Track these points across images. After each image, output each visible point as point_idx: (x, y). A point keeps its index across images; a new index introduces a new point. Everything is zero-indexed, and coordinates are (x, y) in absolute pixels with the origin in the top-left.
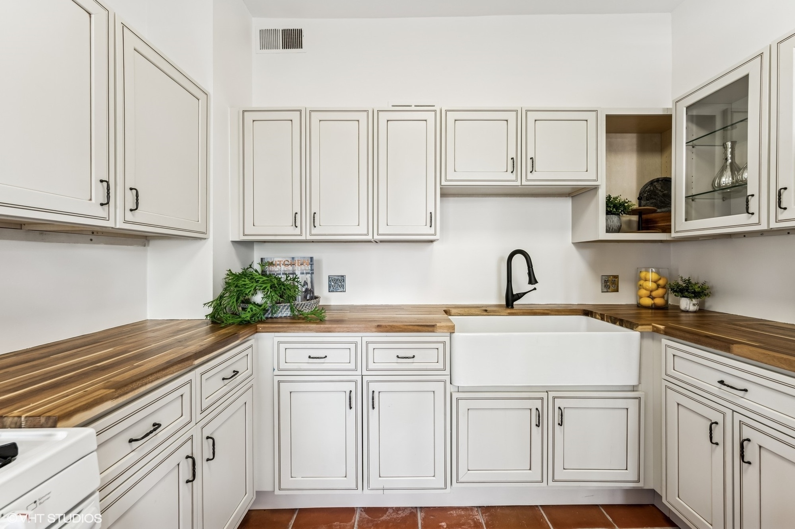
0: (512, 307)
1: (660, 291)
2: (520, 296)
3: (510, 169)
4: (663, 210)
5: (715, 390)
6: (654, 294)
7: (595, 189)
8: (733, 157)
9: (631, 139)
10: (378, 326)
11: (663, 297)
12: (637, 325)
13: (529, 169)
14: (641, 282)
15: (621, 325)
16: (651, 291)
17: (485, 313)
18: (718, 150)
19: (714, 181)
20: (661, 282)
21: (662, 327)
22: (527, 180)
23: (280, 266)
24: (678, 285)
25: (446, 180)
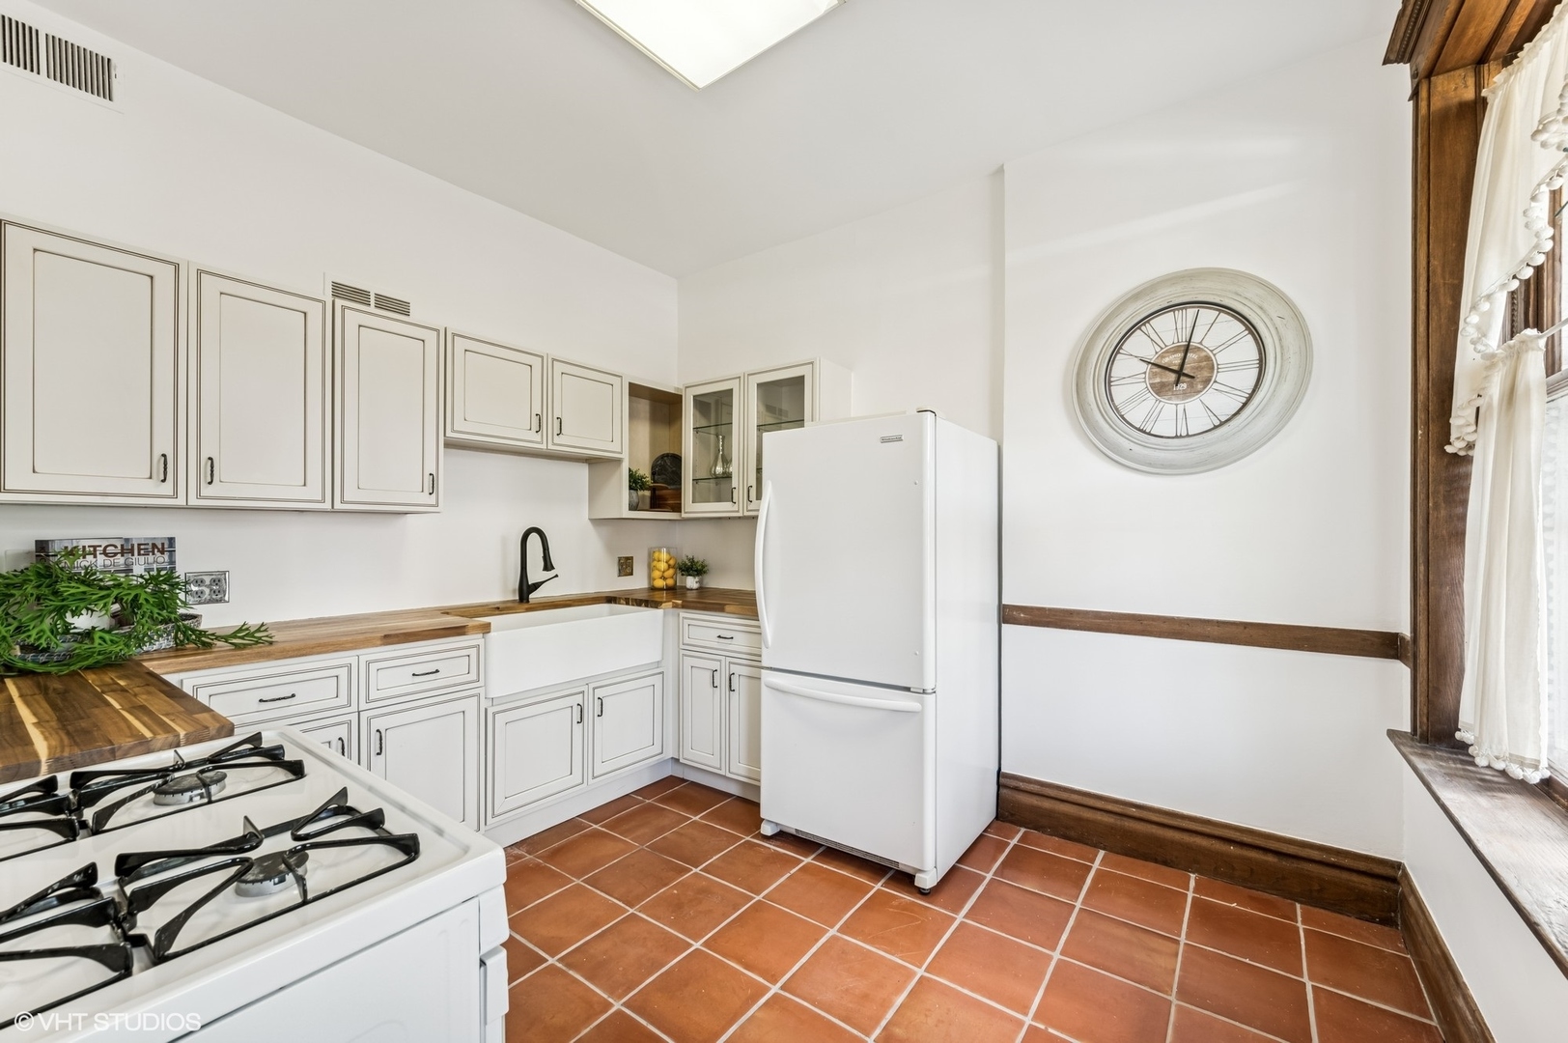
0: (528, 601)
1: (671, 571)
2: (536, 586)
3: (535, 427)
4: (672, 487)
5: (716, 645)
6: (666, 574)
7: (619, 461)
8: (723, 450)
9: (644, 406)
10: (386, 636)
11: (672, 577)
12: (661, 603)
13: (557, 431)
14: (655, 563)
15: (646, 606)
16: (664, 572)
17: (497, 612)
18: (713, 437)
19: (711, 469)
20: (672, 562)
21: (680, 602)
22: (554, 444)
23: (95, 557)
24: (685, 564)
25: (453, 431)
